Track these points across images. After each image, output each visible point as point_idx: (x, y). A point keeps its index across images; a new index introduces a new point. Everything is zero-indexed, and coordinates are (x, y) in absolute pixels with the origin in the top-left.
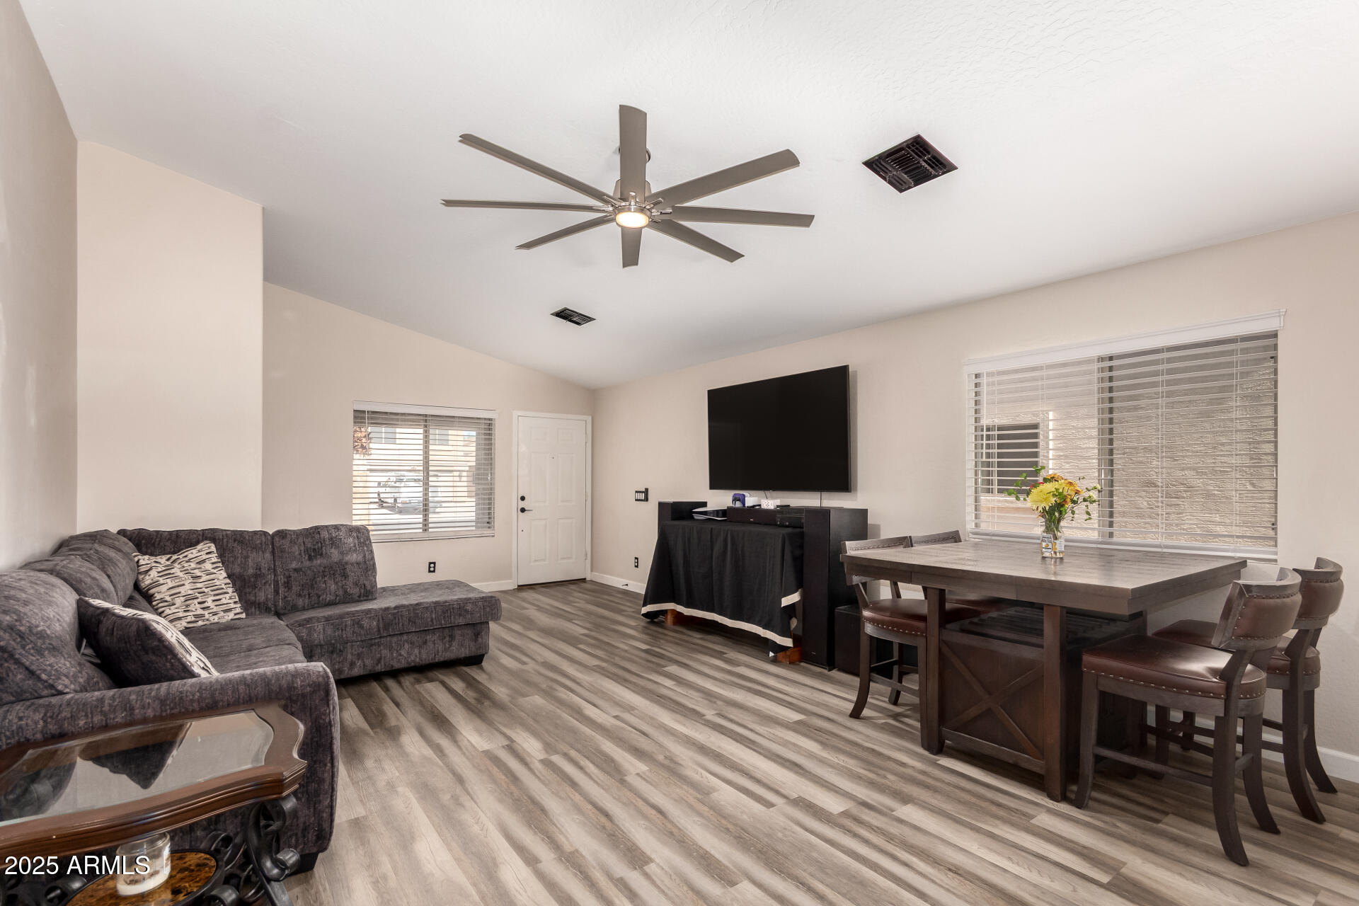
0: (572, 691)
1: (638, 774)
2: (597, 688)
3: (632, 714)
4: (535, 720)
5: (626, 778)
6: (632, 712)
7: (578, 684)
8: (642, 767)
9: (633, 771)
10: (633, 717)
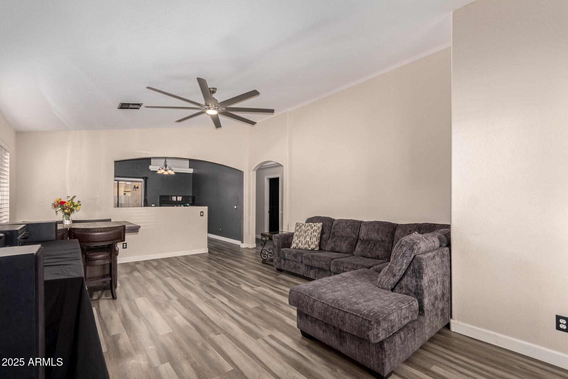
0: (234, 311)
1: (213, 282)
2: (220, 313)
3: (207, 299)
4: (248, 296)
5: (217, 282)
6: (207, 300)
7: (231, 316)
8: (211, 284)
9: (214, 283)
10: (208, 298)
